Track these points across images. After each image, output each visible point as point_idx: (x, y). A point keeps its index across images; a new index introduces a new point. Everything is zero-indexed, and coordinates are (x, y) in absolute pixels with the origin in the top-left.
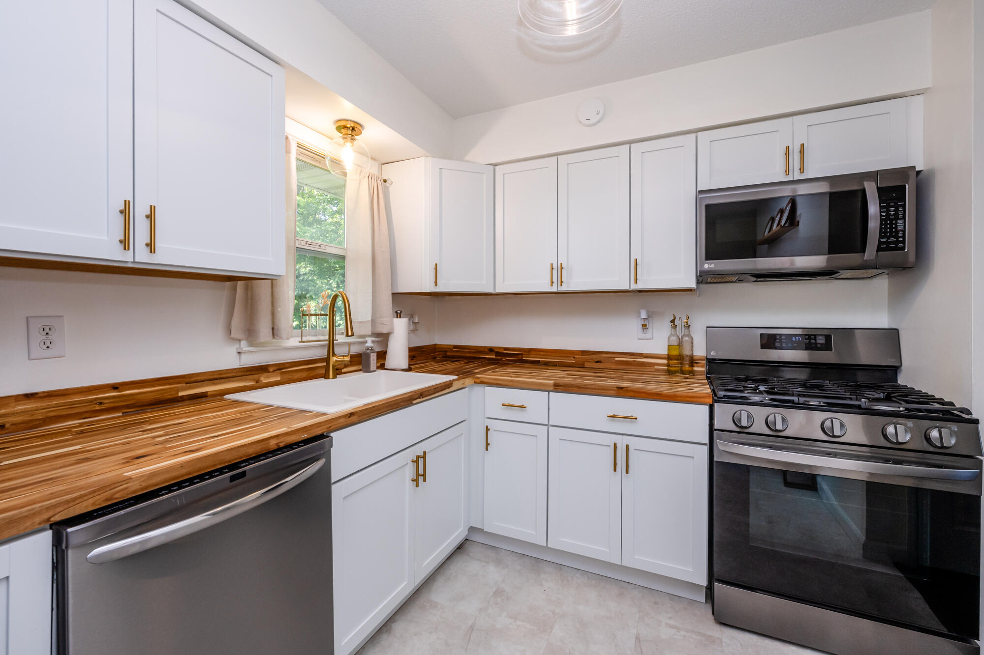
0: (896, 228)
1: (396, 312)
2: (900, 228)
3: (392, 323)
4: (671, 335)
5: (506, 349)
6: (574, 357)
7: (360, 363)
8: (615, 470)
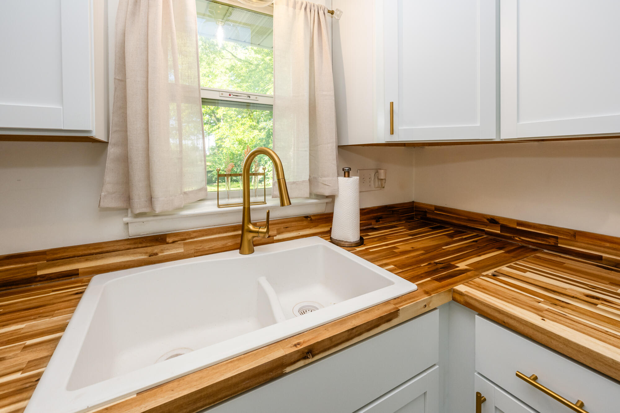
1: (343, 170)
3: (337, 183)
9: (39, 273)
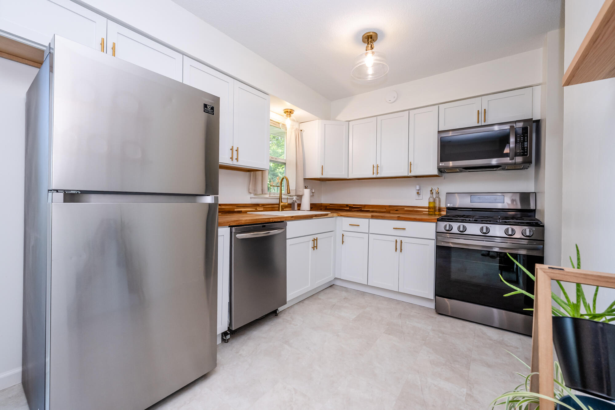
0: (524, 146)
1: (305, 186)
2: (526, 146)
3: (303, 191)
4: (430, 197)
5: (354, 205)
6: (385, 208)
7: (291, 207)
8: (396, 251)
9: (235, 210)
